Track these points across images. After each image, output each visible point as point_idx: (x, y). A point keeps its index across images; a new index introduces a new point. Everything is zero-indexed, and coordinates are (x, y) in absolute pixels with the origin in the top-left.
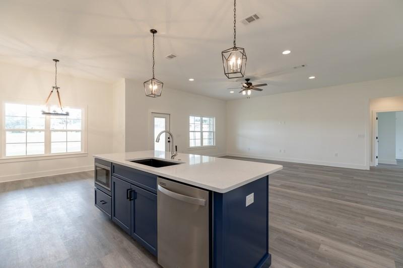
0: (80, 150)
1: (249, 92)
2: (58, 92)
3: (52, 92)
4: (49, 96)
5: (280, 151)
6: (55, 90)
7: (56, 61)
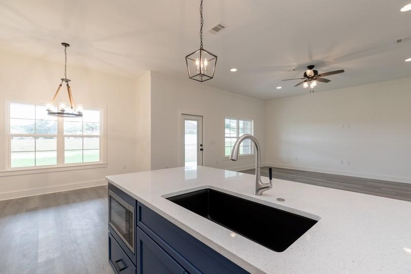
0: (98, 160)
2: (68, 85)
3: (61, 85)
4: (57, 91)
5: (342, 162)
6: (64, 84)
7: (66, 45)
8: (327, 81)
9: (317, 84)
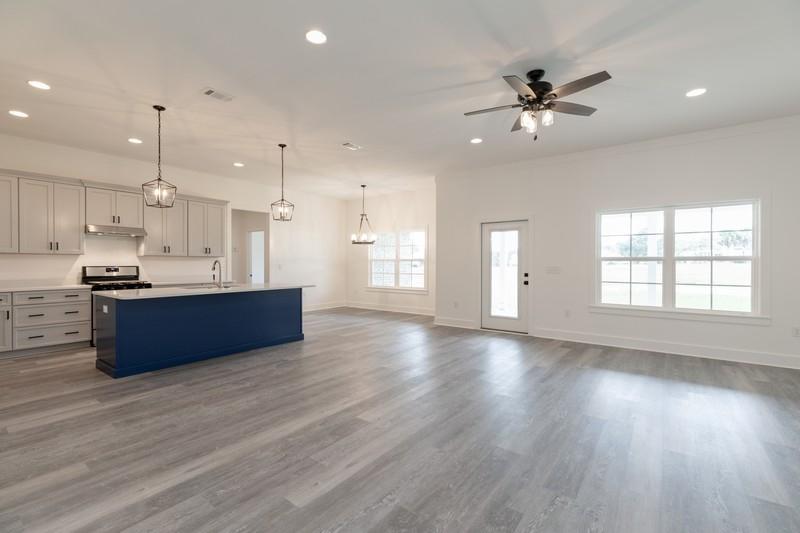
1: (548, 117)
3: (362, 220)
4: (361, 225)
7: (363, 186)
8: (586, 111)
9: (554, 116)
